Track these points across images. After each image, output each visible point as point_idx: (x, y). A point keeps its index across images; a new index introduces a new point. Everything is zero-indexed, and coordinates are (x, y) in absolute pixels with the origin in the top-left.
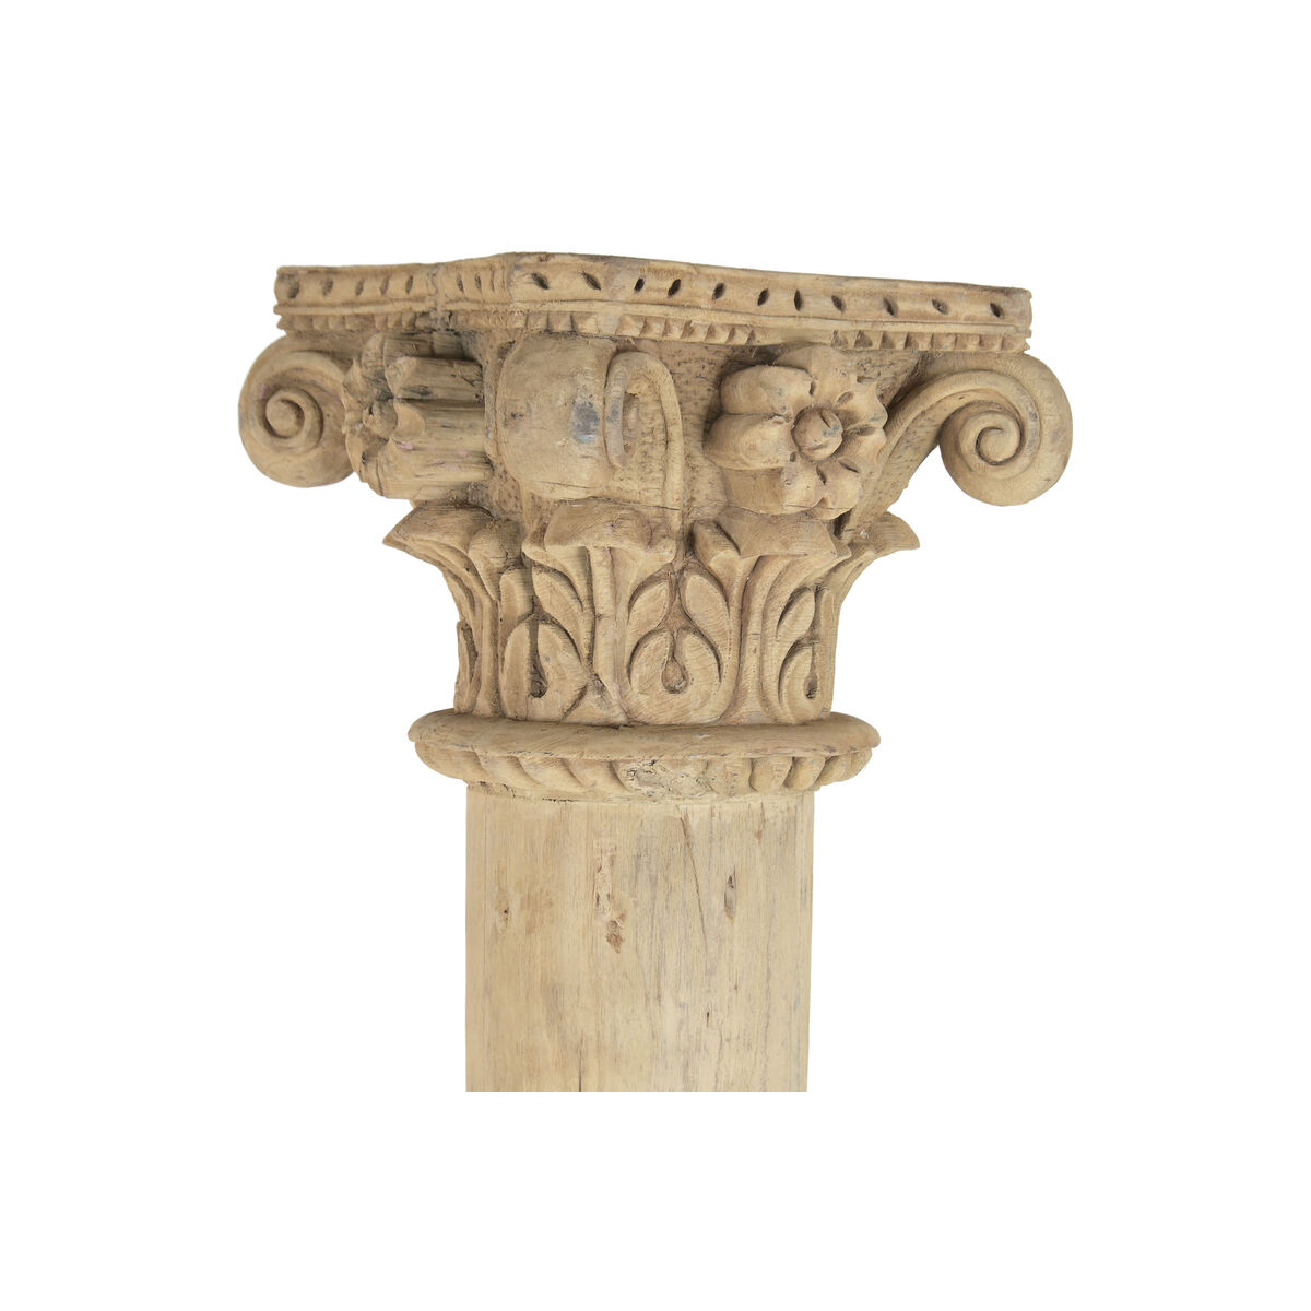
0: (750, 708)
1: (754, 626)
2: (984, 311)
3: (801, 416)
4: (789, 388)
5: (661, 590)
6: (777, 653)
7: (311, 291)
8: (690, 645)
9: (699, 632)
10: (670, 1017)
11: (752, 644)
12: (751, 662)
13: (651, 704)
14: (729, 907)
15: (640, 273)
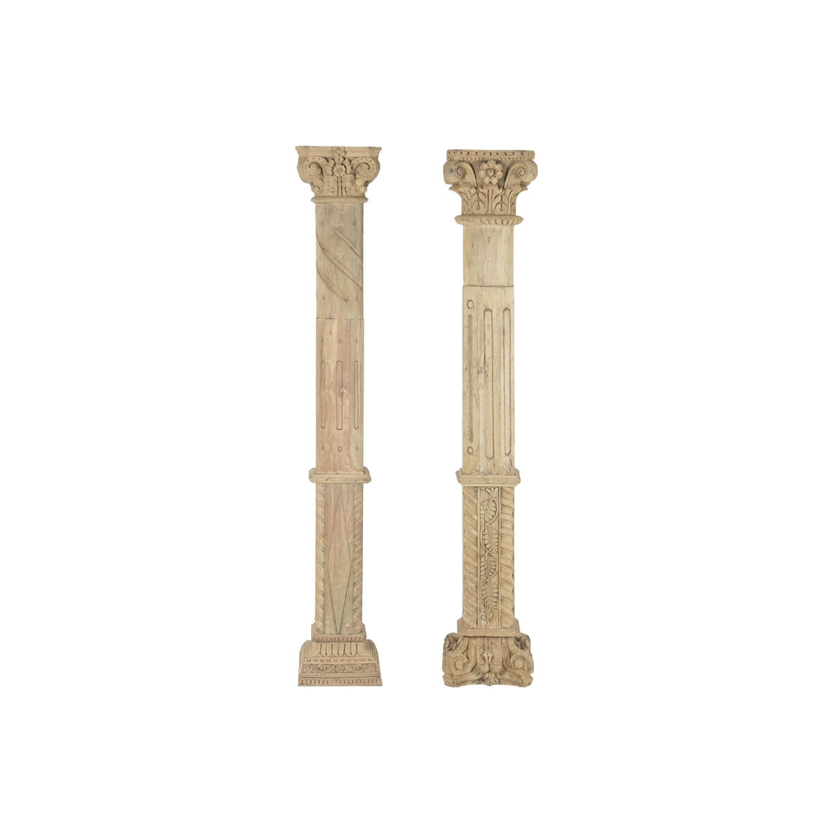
0: (490, 212)
1: (490, 200)
2: (520, 154)
3: (487, 170)
4: (485, 166)
5: (476, 195)
6: (494, 204)
8: (481, 204)
9: (481, 201)
10: (480, 257)
11: (490, 203)
12: (490, 206)
13: (476, 212)
14: (489, 242)
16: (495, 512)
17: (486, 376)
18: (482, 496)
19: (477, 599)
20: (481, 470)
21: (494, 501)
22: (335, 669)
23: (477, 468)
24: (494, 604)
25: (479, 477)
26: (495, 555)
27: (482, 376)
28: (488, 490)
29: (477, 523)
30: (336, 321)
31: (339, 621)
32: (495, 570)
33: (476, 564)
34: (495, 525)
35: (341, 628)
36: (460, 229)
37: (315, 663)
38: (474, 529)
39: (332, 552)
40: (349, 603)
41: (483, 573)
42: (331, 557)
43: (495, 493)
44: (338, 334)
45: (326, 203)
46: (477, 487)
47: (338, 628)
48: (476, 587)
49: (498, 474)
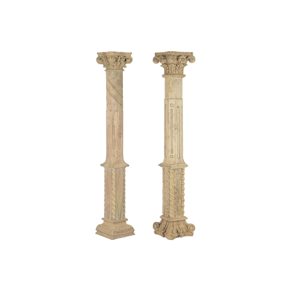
0: (179, 73)
3: (182, 59)
4: (181, 57)
5: (175, 67)
6: (181, 71)
7: (157, 54)
8: (176, 70)
12: (179, 71)
13: (174, 73)
14: (178, 83)
15: (174, 52)
16: (180, 177)
17: (178, 130)
18: (177, 172)
19: (175, 208)
20: (176, 163)
21: (180, 173)
22: (122, 231)
23: (175, 162)
24: (180, 209)
25: (176, 165)
26: (180, 192)
27: (176, 130)
28: (178, 169)
29: (175, 181)
30: (119, 112)
31: (120, 215)
32: (180, 197)
33: (175, 196)
34: (180, 182)
35: (120, 217)
36: (164, 79)
37: (116, 231)
38: (174, 184)
39: (118, 191)
40: (122, 208)
41: (177, 199)
42: (118, 193)
43: (180, 171)
44: (119, 116)
45: (115, 71)
46: (175, 169)
47: (120, 218)
48: (175, 204)
49: (181, 164)
